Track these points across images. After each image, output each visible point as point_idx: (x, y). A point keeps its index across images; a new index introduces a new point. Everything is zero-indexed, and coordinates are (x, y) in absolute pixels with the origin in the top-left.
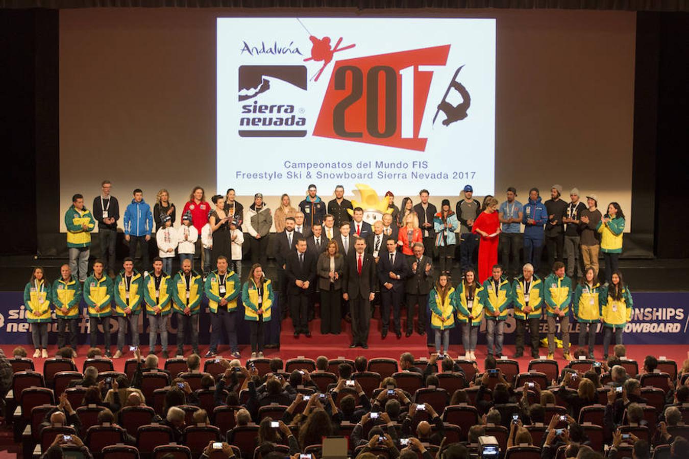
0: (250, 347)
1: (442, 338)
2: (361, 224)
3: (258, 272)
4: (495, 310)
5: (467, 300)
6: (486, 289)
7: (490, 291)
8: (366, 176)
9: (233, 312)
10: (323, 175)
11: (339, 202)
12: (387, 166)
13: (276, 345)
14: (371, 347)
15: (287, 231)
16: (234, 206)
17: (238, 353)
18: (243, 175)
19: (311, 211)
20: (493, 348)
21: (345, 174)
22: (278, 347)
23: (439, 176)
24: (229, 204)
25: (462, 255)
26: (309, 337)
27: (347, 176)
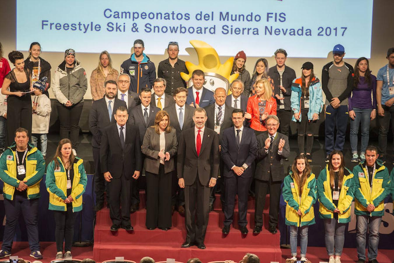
0: (55, 245)
1: (299, 238)
2: (201, 91)
3: (66, 149)
4: (368, 203)
5: (332, 190)
6: (356, 177)
7: (361, 179)
8: (207, 30)
9: (35, 199)
10: (152, 28)
11: (173, 63)
12: (234, 18)
13: (88, 242)
14: (208, 246)
15: (106, 98)
16: (39, 64)
17: (39, 252)
18: (51, 24)
19: (136, 73)
20: (365, 253)
21: (181, 28)
22: (91, 245)
23: (300, 32)
24: (32, 62)
25: (326, 133)
26: (131, 232)
27: (183, 30)
